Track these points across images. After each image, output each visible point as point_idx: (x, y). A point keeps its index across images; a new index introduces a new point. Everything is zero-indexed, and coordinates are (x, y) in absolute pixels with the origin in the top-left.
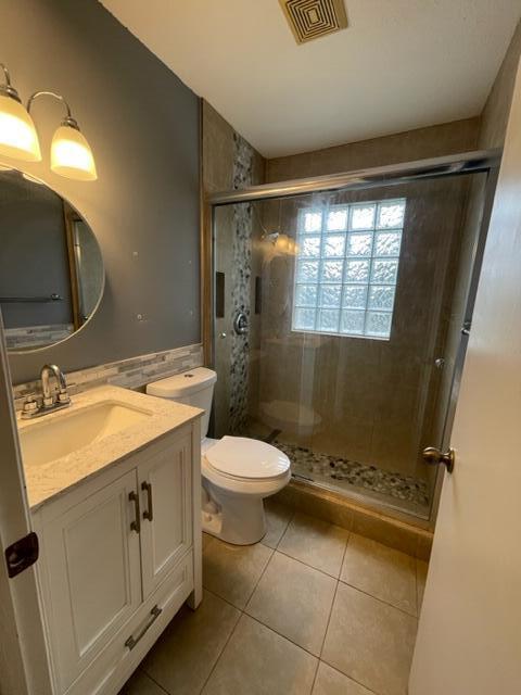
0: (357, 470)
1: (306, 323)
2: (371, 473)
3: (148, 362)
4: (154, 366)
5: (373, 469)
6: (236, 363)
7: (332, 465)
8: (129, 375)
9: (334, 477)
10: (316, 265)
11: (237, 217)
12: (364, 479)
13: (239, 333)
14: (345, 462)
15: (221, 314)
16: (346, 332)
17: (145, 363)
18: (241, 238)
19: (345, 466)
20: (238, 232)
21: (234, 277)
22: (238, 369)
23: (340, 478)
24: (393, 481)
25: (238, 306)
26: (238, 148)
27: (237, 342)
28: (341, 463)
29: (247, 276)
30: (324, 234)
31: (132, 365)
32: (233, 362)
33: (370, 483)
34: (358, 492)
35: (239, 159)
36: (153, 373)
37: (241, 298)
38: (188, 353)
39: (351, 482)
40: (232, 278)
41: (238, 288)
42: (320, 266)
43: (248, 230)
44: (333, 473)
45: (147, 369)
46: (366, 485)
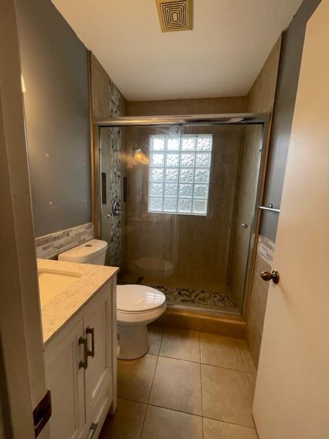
0: (194, 294)
1: (157, 207)
2: (203, 295)
3: (58, 238)
4: (62, 241)
5: (203, 292)
6: (114, 235)
7: (180, 294)
8: (44, 249)
9: (183, 301)
10: (161, 171)
11: (112, 136)
12: (200, 299)
13: (115, 214)
14: (187, 290)
15: (104, 202)
16: (182, 211)
17: (55, 239)
18: (115, 151)
19: (187, 293)
20: (113, 146)
21: (111, 176)
22: (115, 239)
23: (187, 301)
24: (215, 297)
25: (114, 196)
26: (112, 91)
27: (114, 220)
28: (184, 292)
29: (119, 176)
30: (165, 152)
31: (46, 241)
32: (112, 235)
33: (204, 301)
34: (199, 307)
35: (113, 98)
36: (61, 246)
37: (116, 191)
38: (84, 230)
39: (193, 302)
40: (110, 177)
41: (114, 184)
42: (165, 171)
43: (118, 146)
44: (182, 298)
45: (57, 243)
46: (202, 302)
